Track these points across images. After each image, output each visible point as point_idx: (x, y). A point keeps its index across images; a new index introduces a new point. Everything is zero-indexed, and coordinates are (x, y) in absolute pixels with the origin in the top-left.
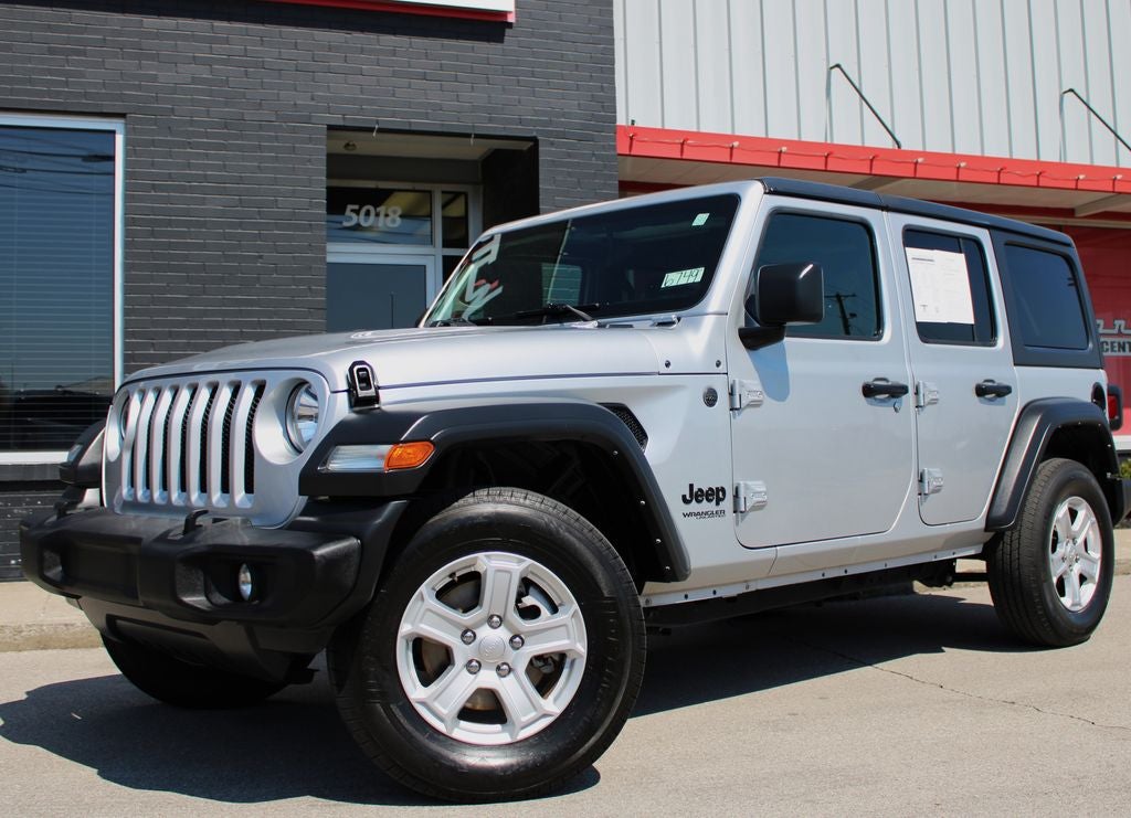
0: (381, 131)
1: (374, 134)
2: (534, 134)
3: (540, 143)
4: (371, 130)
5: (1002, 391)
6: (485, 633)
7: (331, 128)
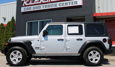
2: (85, 16)
5: (82, 40)
6: (16, 56)
7: (67, 18)
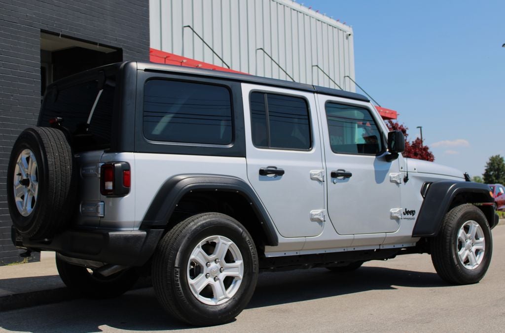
0: (63, 36)
1: (60, 37)
2: (121, 47)
3: (124, 51)
4: (58, 35)
7: (42, 31)
